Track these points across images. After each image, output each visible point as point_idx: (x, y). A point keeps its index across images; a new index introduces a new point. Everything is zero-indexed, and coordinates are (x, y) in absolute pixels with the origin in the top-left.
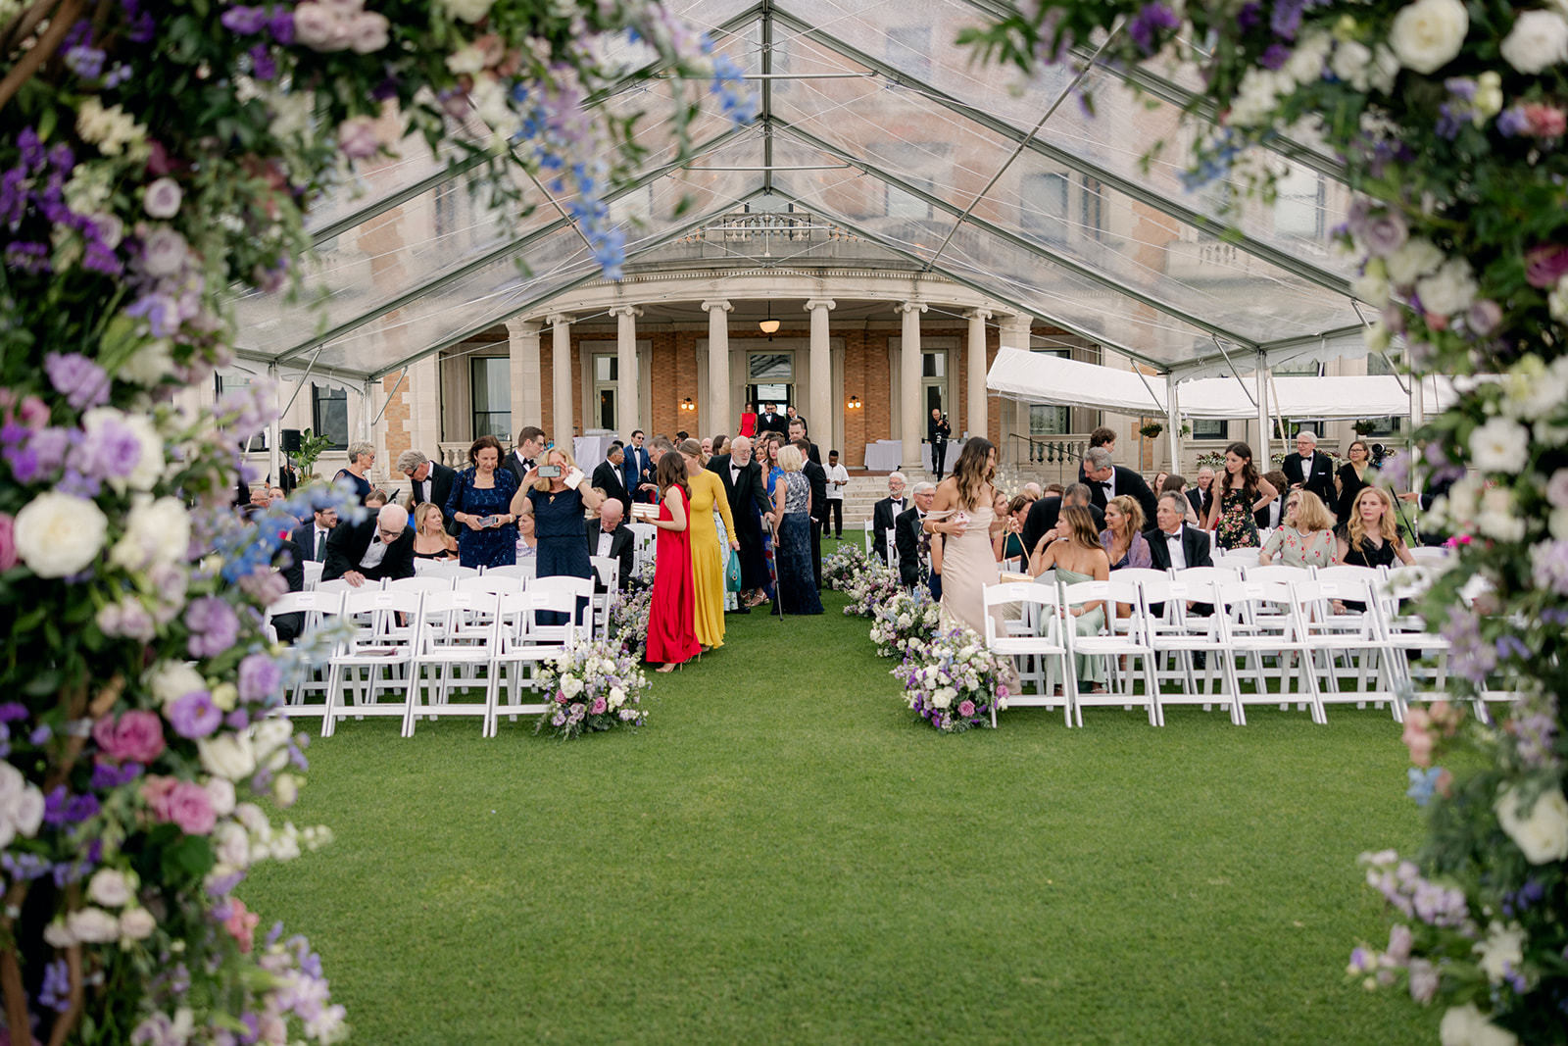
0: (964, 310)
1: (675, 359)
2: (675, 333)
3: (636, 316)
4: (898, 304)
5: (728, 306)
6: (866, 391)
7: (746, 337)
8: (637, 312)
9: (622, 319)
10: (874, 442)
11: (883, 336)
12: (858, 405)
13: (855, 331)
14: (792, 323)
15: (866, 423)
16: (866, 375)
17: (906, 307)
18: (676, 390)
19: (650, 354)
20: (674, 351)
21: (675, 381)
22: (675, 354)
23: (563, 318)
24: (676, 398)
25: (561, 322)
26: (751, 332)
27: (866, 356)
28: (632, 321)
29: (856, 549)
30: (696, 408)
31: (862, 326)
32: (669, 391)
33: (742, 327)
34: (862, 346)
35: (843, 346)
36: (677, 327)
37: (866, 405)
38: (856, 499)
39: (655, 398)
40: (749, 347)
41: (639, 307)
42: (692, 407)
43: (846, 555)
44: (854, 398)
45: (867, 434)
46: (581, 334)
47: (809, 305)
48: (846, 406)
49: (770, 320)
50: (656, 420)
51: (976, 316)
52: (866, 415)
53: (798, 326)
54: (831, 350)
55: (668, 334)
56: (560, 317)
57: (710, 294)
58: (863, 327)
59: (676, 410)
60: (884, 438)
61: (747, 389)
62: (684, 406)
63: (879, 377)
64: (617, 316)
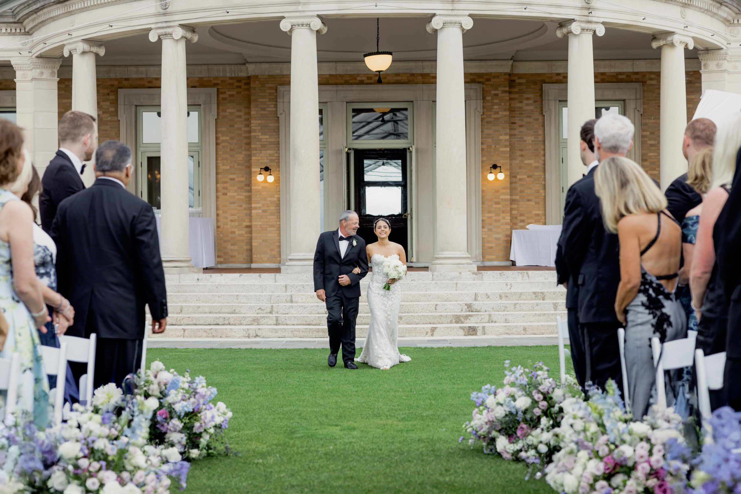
0: (655, 36)
1: (249, 114)
2: (249, 78)
3: (188, 42)
4: (563, 23)
5: (317, 24)
6: (512, 158)
7: (347, 83)
8: (189, 35)
9: (167, 47)
10: (523, 228)
11: (535, 83)
12: (501, 176)
13: (497, 76)
14: (411, 64)
15: (512, 201)
16: (511, 135)
17: (575, 28)
18: (250, 156)
19: (214, 106)
20: (248, 102)
21: (249, 144)
22: (249, 107)
23: (86, 47)
24: (249, 167)
25: (84, 53)
26: (353, 76)
27: (512, 110)
28: (181, 49)
29: (542, 374)
30: (277, 181)
31: (505, 68)
32: (240, 157)
33: (341, 69)
34: (507, 96)
35: (480, 96)
36: (252, 69)
37: (512, 176)
38: (504, 301)
39: (222, 168)
40: (351, 97)
41: (191, 28)
42: (271, 179)
43: (523, 387)
44: (495, 167)
45: (513, 218)
46: (120, 80)
47: (436, 23)
48: (485, 179)
49: (378, 53)
50: (221, 197)
51: (672, 45)
52: (512, 190)
53: (417, 68)
54: (465, 101)
55: (239, 80)
56: (82, 46)
57: (292, 8)
58: (508, 70)
59: (249, 184)
60: (537, 222)
61: (348, 154)
62: (260, 178)
63: (529, 139)
64: (160, 41)
